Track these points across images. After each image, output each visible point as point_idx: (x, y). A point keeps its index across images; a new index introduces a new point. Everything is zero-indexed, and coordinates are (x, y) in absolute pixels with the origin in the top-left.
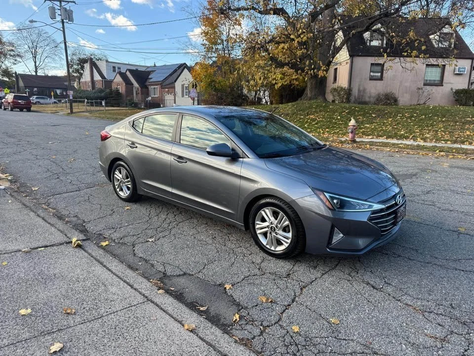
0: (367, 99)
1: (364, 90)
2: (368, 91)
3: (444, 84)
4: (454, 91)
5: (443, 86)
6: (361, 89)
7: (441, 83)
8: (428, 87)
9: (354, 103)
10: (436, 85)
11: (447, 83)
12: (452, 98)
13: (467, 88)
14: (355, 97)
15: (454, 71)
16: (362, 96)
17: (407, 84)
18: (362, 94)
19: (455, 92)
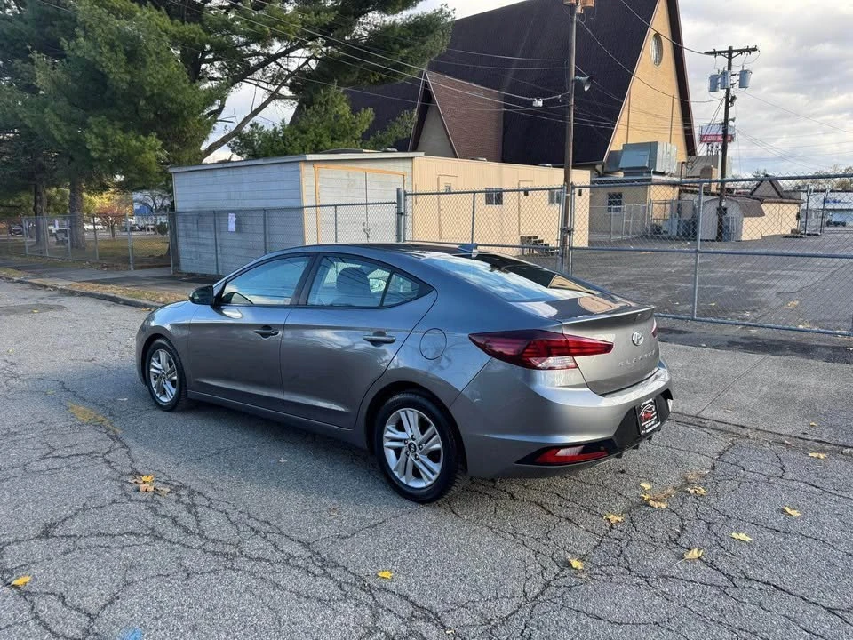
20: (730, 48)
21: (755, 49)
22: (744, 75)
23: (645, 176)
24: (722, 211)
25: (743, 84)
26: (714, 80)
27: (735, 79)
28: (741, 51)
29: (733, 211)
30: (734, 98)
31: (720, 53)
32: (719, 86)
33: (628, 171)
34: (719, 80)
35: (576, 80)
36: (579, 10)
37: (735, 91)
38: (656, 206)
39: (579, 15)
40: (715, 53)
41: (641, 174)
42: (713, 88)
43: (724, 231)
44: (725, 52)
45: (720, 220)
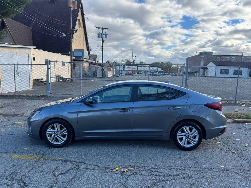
20: (102, 27)
21: (108, 29)
22: (106, 35)
23: (82, 59)
24: (103, 70)
25: (106, 37)
26: (98, 35)
27: (104, 36)
28: (105, 29)
29: (105, 70)
30: (104, 41)
31: (100, 28)
32: (100, 37)
33: (76, 57)
34: (100, 35)
35: (72, 30)
36: (72, 9)
37: (104, 39)
38: (85, 67)
39: (72, 11)
40: (99, 28)
41: (80, 58)
42: (99, 37)
43: (104, 75)
44: (101, 28)
45: (103, 72)
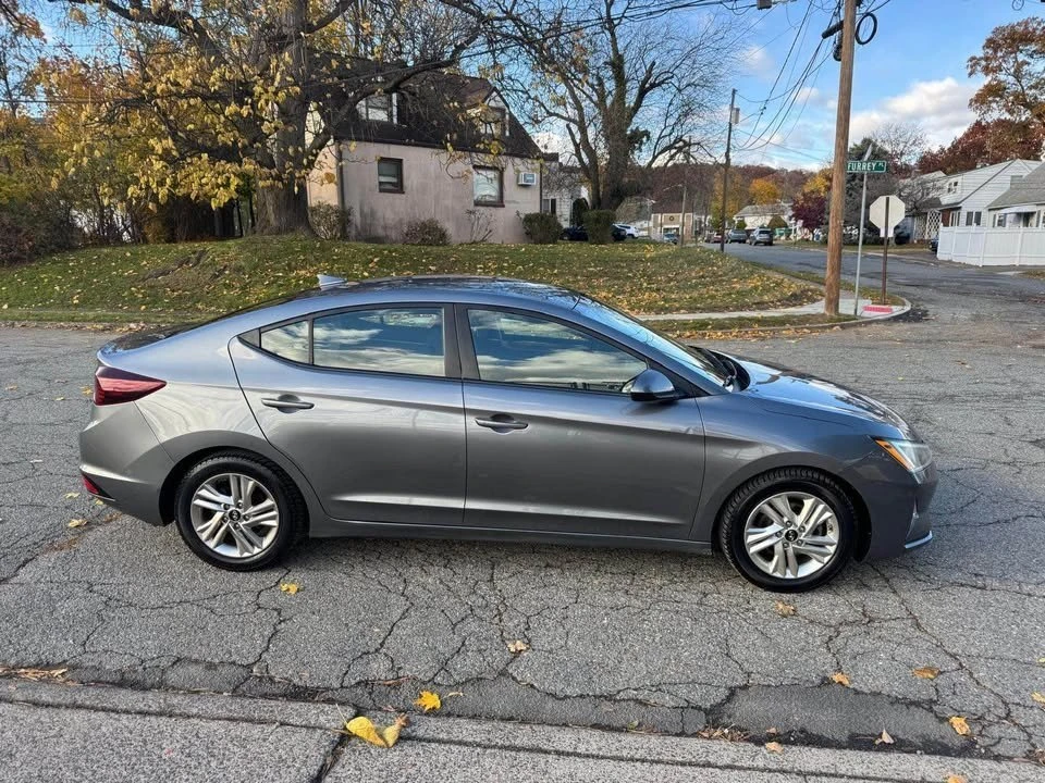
0: (381, 232)
1: (373, 213)
2: (379, 214)
3: (506, 205)
4: (523, 217)
5: (503, 206)
6: (366, 209)
7: (499, 203)
8: (482, 209)
9: (357, 240)
10: (495, 206)
11: (509, 202)
12: (521, 230)
13: (537, 211)
14: (356, 227)
15: (518, 181)
16: (370, 225)
17: (448, 202)
18: (368, 222)
19: (525, 220)
